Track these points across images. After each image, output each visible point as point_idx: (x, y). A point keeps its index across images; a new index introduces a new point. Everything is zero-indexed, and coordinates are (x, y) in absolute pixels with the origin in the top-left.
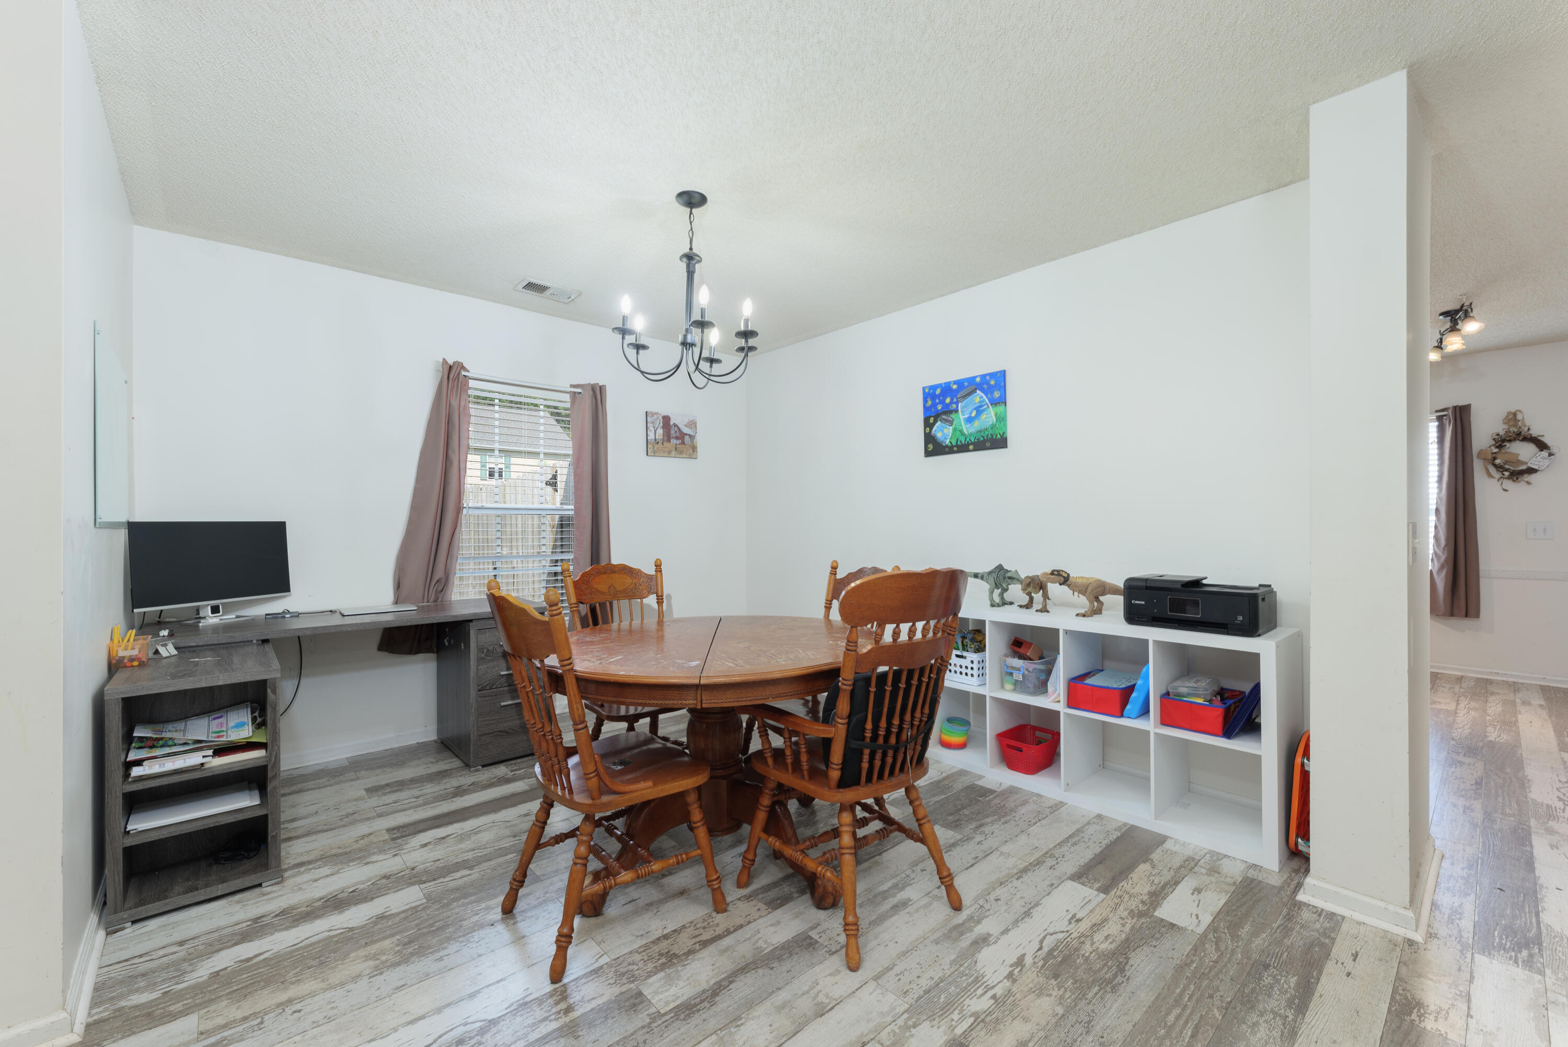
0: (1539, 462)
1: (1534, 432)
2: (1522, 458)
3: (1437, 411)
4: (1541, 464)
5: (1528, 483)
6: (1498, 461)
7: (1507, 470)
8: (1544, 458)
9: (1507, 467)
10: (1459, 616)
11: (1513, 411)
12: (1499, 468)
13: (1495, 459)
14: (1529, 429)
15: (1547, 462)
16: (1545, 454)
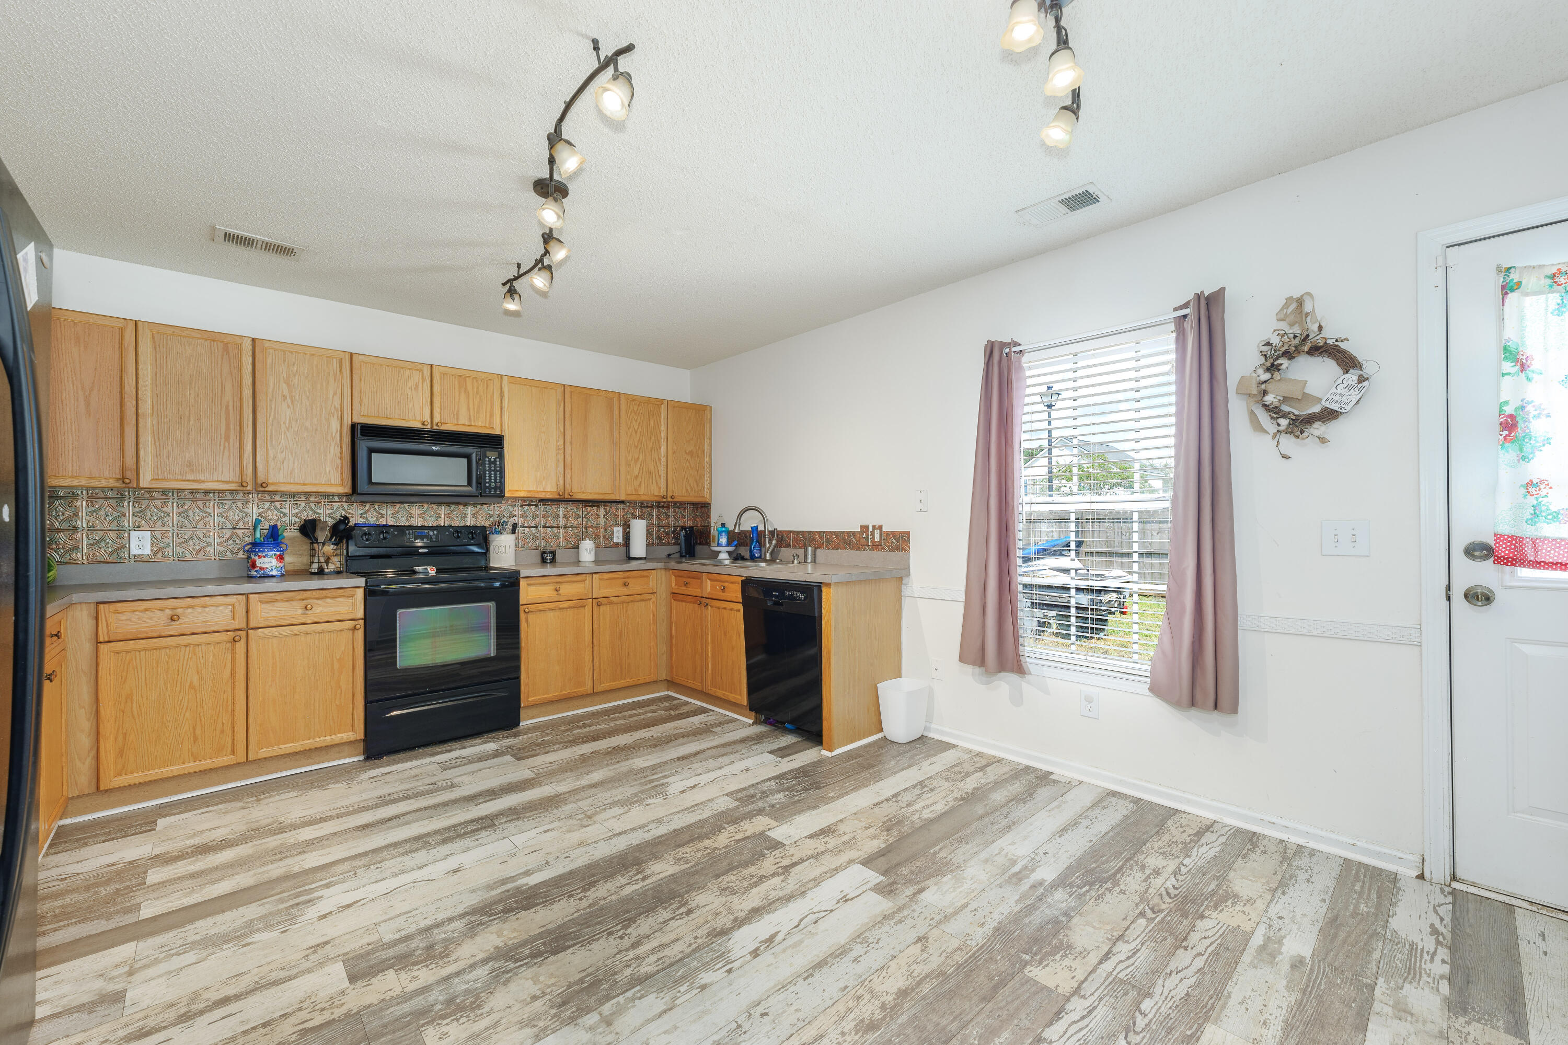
0: (1342, 395)
1: (1330, 335)
2: (1314, 388)
3: (1176, 309)
4: (1345, 400)
5: (1323, 440)
6: (1269, 398)
7: (1284, 416)
8: (1350, 387)
9: (1286, 408)
10: (1203, 707)
11: (1297, 295)
12: (1275, 412)
13: (1265, 393)
14: (1320, 328)
15: (1355, 395)
16: (1352, 377)
